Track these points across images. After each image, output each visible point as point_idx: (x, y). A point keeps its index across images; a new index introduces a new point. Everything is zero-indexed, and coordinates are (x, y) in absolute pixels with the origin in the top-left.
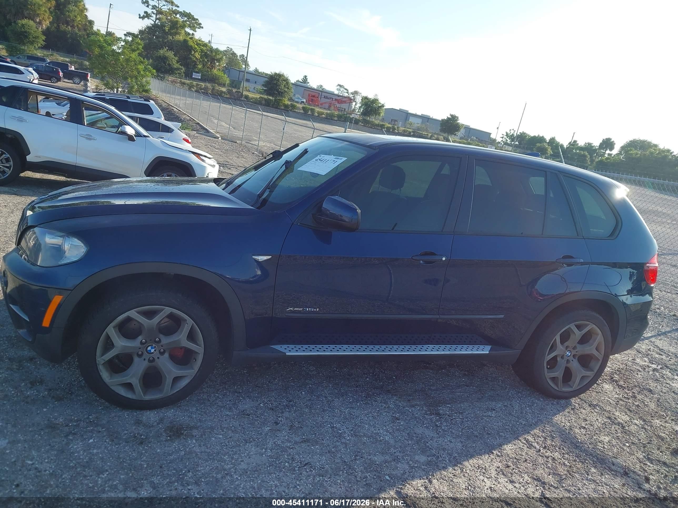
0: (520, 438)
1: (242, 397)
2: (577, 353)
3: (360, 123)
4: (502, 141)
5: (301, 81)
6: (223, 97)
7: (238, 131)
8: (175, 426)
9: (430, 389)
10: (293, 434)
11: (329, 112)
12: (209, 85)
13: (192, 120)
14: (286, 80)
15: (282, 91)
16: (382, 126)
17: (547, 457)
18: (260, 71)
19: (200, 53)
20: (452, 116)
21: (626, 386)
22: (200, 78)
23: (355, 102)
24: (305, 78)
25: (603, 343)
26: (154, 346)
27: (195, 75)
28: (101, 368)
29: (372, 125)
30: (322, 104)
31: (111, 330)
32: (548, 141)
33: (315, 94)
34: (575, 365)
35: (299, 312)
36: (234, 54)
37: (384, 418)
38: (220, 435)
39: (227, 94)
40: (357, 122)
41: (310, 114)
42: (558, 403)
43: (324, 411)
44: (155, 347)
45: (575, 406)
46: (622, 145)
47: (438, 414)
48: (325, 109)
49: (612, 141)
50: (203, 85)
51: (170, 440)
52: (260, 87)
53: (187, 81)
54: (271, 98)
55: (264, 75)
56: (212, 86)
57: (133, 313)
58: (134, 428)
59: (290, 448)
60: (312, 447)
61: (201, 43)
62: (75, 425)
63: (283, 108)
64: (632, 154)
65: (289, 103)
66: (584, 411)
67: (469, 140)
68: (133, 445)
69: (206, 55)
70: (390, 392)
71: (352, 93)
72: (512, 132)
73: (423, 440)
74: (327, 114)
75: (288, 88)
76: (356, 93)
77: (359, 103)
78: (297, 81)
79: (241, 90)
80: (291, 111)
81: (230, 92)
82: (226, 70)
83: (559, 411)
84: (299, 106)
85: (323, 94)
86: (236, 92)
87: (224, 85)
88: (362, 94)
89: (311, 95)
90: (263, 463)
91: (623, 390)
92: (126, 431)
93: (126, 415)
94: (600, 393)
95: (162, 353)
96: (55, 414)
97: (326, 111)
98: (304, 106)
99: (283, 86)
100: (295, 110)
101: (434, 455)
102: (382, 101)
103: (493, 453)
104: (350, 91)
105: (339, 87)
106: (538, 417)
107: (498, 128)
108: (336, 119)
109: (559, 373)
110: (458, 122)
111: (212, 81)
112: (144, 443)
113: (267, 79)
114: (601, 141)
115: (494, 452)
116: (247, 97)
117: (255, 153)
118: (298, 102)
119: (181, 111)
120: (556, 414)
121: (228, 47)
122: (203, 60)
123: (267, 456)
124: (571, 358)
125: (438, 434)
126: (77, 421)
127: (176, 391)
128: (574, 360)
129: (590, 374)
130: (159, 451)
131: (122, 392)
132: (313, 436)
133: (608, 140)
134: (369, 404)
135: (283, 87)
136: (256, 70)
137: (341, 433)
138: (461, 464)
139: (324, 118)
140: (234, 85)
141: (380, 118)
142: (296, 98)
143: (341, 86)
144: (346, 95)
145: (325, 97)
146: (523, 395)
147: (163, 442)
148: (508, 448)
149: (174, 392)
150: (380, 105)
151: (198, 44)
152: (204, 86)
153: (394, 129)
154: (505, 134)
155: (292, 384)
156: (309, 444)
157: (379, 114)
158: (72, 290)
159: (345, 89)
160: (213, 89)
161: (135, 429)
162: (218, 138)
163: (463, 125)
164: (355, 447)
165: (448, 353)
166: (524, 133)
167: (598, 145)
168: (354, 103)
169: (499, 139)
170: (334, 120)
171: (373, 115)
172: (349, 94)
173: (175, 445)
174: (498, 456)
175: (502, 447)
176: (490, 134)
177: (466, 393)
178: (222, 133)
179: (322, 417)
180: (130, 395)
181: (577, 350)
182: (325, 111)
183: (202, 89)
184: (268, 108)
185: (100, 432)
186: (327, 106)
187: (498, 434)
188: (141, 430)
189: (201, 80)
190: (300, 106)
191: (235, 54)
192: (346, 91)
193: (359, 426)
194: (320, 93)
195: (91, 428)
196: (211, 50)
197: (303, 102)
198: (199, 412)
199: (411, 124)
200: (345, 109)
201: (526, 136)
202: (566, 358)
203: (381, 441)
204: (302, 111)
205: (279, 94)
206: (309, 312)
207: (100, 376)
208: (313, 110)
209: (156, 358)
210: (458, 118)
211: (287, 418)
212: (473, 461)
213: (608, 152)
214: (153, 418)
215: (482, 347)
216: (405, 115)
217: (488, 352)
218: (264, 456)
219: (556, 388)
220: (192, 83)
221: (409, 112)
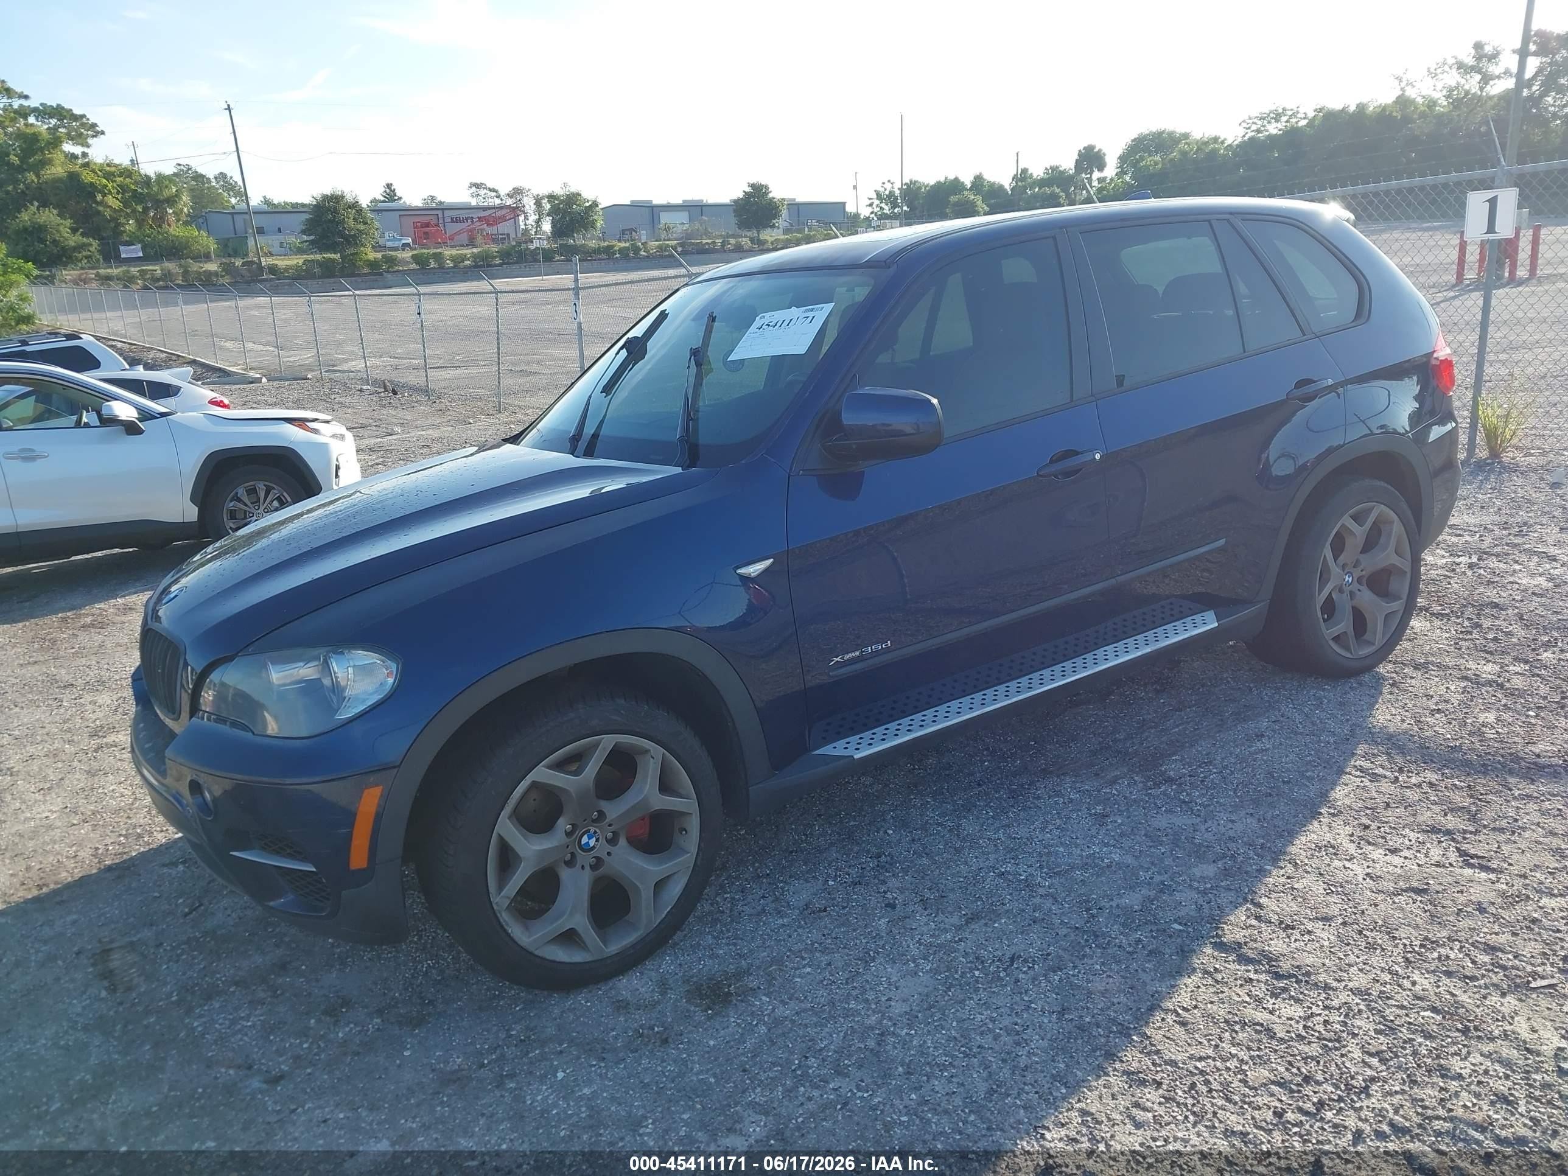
0: (1348, 770)
1: (782, 882)
2: (1364, 573)
3: (557, 258)
4: (872, 213)
5: (382, 199)
6: (215, 285)
7: (292, 353)
8: (702, 985)
9: (1115, 741)
10: (938, 913)
11: (475, 250)
12: (172, 266)
13: (174, 358)
14: (355, 206)
15: (353, 233)
16: (609, 250)
17: (1419, 786)
18: (276, 202)
19: (120, 196)
20: (752, 186)
21: (1447, 611)
22: (141, 254)
23: (524, 212)
24: (388, 191)
25: (1405, 536)
26: (592, 831)
27: (125, 252)
28: (505, 917)
29: (585, 253)
30: (451, 238)
31: (506, 828)
32: (969, 186)
33: (428, 218)
34: (1366, 598)
35: (852, 661)
36: (199, 177)
37: (1079, 823)
38: (804, 967)
39: (222, 276)
40: (548, 256)
41: (434, 268)
42: (1360, 684)
43: (958, 850)
44: (595, 832)
45: (1392, 678)
46: (1119, 152)
47: (1170, 781)
48: (463, 246)
49: (1096, 150)
50: (157, 269)
51: (716, 1014)
52: (294, 240)
53: (115, 271)
54: (332, 256)
55: (290, 209)
56: (181, 266)
57: (542, 774)
58: (622, 1019)
59: (956, 942)
60: (996, 925)
61: (113, 169)
62: (496, 1061)
63: (366, 270)
64: (1147, 167)
65: (379, 255)
66: (1413, 681)
67: (806, 229)
68: (651, 1052)
69: (137, 197)
70: (1051, 773)
71: (508, 195)
72: (888, 186)
73: (1183, 837)
74: (474, 255)
75: (365, 223)
76: (517, 192)
77: (532, 212)
78: (371, 202)
79: (252, 256)
80: (388, 272)
81: (228, 269)
82: (196, 218)
83: (1373, 697)
84: (403, 256)
85: (447, 213)
86: (243, 264)
87: (207, 257)
88: (532, 191)
89: (419, 224)
90: (931, 988)
91: (1449, 620)
92: (613, 1030)
93: (583, 1002)
94: (1416, 639)
95: (613, 841)
96: (437, 1054)
97: (469, 251)
98: (415, 252)
99: (351, 220)
100: (397, 268)
101: (1224, 856)
102: (588, 194)
103: (1321, 814)
104: (503, 192)
105: (474, 188)
106: (1347, 720)
107: (855, 187)
108: (498, 261)
109: (1344, 625)
110: (771, 195)
111: (174, 255)
112: (670, 1040)
113: (308, 216)
114: (1076, 157)
115: (1322, 811)
116: (273, 270)
117: (364, 387)
118: (396, 249)
119: (135, 345)
120: (1373, 705)
121: (180, 165)
122: (134, 211)
123: (927, 971)
124: (1356, 585)
125: (1199, 816)
126: (493, 1049)
127: (666, 912)
128: (1361, 588)
129: (1397, 606)
130: (712, 1043)
131: (561, 955)
132: (979, 903)
133: (1089, 149)
134: (1030, 808)
135: (351, 222)
136: (267, 202)
137: (1026, 880)
138: (1285, 853)
139: (470, 267)
140: (230, 251)
141: (599, 233)
142: (388, 240)
143: (477, 186)
144: (497, 201)
145: (452, 219)
146: (1291, 691)
147: (705, 1024)
148: (1340, 795)
149: (663, 916)
150: (587, 204)
151: (109, 176)
152: (159, 272)
153: (637, 250)
154: (875, 196)
155: (852, 823)
156: (983, 921)
157: (593, 225)
158: (399, 766)
159: (490, 190)
160: (186, 273)
161: (626, 1021)
162: (259, 380)
163: (784, 199)
164: (1073, 895)
165: (1148, 650)
166: (913, 183)
167: (1073, 167)
168: (522, 218)
169: (865, 212)
170: (496, 266)
171: (578, 232)
172: (502, 200)
173: (733, 1020)
174: (1334, 815)
175: (1327, 797)
176: (844, 204)
177: (1188, 723)
178: (260, 369)
179: (966, 863)
180: (577, 957)
181: (1362, 567)
182: (467, 251)
183: (158, 280)
184: (333, 280)
185: (561, 1052)
186: (464, 238)
187: (1303, 776)
188: (641, 1017)
189: (146, 259)
190: (407, 255)
191: (203, 176)
192: (494, 194)
193: (1049, 854)
194: (440, 213)
195: (537, 1052)
196: (147, 181)
197: (408, 245)
198: (724, 941)
199: (667, 229)
200: (508, 235)
201: (920, 188)
202: (1347, 589)
203: (1108, 866)
204: (414, 266)
205: (349, 242)
206: (876, 653)
207: (508, 935)
208: (438, 257)
209: (604, 856)
210: (767, 187)
211: (901, 890)
212: (1301, 841)
213: (1096, 175)
214: (642, 987)
215: (1198, 618)
216: (651, 212)
217: (1216, 624)
218: (921, 974)
219: (1349, 655)
220: (128, 271)
221: (656, 202)
